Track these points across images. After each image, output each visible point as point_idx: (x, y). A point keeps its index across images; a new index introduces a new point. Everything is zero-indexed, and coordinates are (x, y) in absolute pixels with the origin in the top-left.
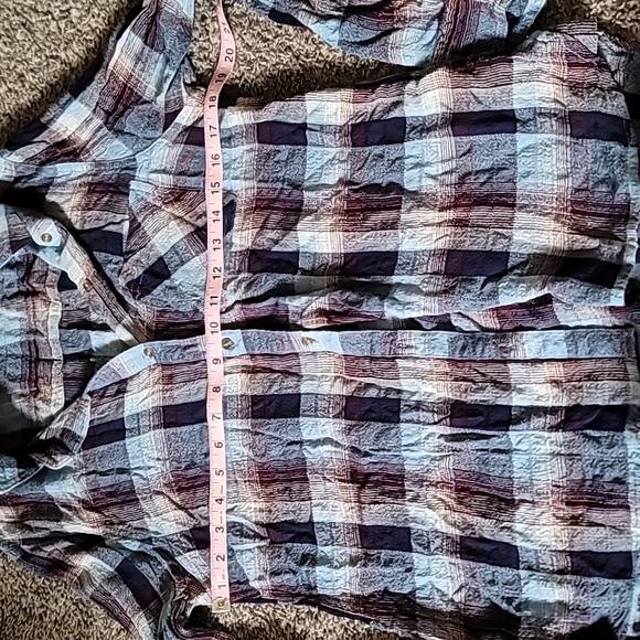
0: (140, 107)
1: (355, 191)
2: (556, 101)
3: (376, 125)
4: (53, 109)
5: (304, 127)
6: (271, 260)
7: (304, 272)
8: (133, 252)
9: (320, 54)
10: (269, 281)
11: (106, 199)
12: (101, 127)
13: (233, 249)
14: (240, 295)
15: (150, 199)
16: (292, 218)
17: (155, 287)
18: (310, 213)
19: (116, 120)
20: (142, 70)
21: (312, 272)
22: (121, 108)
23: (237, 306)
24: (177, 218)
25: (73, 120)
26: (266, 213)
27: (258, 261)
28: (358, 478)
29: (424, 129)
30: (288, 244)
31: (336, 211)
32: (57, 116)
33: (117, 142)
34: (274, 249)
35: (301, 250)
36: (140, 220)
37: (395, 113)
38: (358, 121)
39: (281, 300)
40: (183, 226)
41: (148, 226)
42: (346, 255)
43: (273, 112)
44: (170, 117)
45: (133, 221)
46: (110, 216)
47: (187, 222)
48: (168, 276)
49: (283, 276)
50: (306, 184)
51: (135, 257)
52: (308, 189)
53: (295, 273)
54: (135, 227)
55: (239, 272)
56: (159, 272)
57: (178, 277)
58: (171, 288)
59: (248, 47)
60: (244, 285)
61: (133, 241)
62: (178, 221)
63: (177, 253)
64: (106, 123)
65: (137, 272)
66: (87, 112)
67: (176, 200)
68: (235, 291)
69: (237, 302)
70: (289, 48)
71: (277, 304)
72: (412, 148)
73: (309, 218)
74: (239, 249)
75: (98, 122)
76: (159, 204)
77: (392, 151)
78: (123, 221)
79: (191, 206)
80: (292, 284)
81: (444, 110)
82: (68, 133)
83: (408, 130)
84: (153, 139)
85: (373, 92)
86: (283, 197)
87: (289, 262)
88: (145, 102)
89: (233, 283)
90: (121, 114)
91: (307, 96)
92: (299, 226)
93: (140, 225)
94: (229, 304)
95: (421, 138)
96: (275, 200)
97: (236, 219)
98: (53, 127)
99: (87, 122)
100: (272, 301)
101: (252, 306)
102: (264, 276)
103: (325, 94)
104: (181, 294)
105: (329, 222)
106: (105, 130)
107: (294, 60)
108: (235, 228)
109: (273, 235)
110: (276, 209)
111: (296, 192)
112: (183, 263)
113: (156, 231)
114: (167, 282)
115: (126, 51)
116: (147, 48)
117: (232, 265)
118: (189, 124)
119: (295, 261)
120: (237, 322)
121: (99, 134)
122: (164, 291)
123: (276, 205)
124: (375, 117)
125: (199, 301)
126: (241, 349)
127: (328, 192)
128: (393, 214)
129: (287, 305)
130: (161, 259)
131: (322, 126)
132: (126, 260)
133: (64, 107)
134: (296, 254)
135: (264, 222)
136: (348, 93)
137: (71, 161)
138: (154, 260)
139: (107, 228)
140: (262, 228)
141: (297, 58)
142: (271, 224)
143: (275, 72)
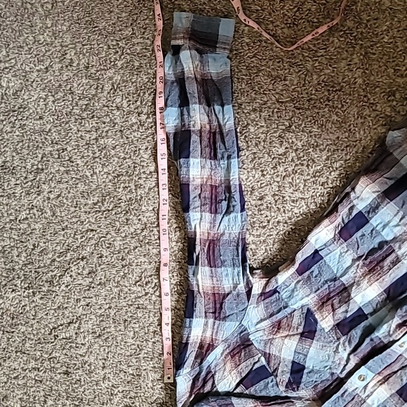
0: (227, 298)
1: (366, 259)
3: (350, 224)
4: (186, 333)
5: (316, 252)
6: (350, 321)
7: (371, 314)
8: (276, 369)
9: (296, 214)
10: (357, 332)
11: (243, 354)
12: (214, 323)
13: (326, 331)
14: (349, 349)
15: (265, 338)
16: (345, 294)
17: (302, 377)
18: (352, 285)
19: (220, 313)
20: (217, 281)
21: (375, 311)
22: (218, 306)
23: (351, 356)
24: (286, 336)
25: (198, 330)
26: (330, 302)
27: (344, 327)
29: (374, 209)
30: (353, 308)
31: (364, 275)
32: (189, 334)
33: (227, 323)
34: (348, 316)
35: (361, 306)
36: (268, 352)
37: (355, 212)
38: (340, 228)
39: (373, 336)
40: (293, 338)
41: (274, 351)
42: (385, 291)
44: (249, 293)
45: (264, 354)
46: (252, 361)
47: (294, 335)
48: (303, 368)
49: (363, 324)
50: (338, 275)
51: (279, 371)
52: (341, 276)
53: (367, 318)
54: (268, 357)
55: (338, 339)
56: (297, 370)
57: (309, 364)
58: (310, 372)
59: (259, 236)
60: (347, 343)
61: (272, 364)
62: (288, 338)
63: (299, 353)
64: (215, 319)
65: (286, 377)
66: (203, 320)
67: (279, 329)
68: (345, 350)
69: (349, 354)
70: (278, 222)
71: (372, 340)
72: (375, 221)
73: (354, 288)
74: (330, 328)
75: (211, 321)
76: (271, 337)
77: (366, 229)
78: (259, 358)
79: (288, 326)
80: (370, 324)
81: (377, 194)
82: (200, 338)
83: (366, 215)
84: (245, 309)
85: (337, 212)
86: (331, 290)
87: (359, 316)
88: (228, 294)
89: (340, 347)
90: (221, 308)
91: (309, 239)
92: (352, 295)
93: (269, 354)
94: (345, 358)
95: (376, 214)
96: (329, 293)
97: (316, 316)
98: (190, 342)
99: (206, 324)
100: (368, 340)
101: (359, 350)
102: (353, 332)
103: (316, 231)
104: (318, 372)
105: (366, 282)
106: (217, 322)
107: (286, 225)
108: (319, 320)
109: (343, 309)
110: (333, 297)
111: (337, 282)
112: (306, 356)
113: (280, 351)
114: (306, 371)
115: (203, 279)
116: (213, 269)
117: (332, 338)
118: (260, 292)
119: (361, 313)
120: (356, 364)
121: (216, 327)
122: (308, 376)
123: (332, 295)
124: (346, 221)
125: (330, 368)
126: (371, 375)
127: (353, 269)
128: (393, 255)
129: (377, 336)
130: (293, 362)
131: (325, 245)
132: (277, 376)
133: (190, 327)
134: (360, 309)
135: (332, 307)
136: (326, 222)
137: (212, 351)
138: (290, 365)
139: (254, 368)
140: (334, 310)
141: (286, 223)
142: (336, 306)
143: (281, 236)
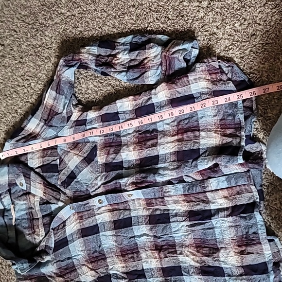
0: (57, 116)
1: (140, 134)
2: (208, 88)
3: (143, 108)
4: (26, 122)
5: (117, 113)
6: (113, 166)
7: (126, 168)
8: (62, 170)
9: (122, 85)
10: (113, 174)
11: (49, 152)
12: (43, 126)
13: (99, 164)
14: (103, 181)
15: (66, 149)
16: (119, 148)
17: (71, 183)
18: (125, 145)
19: (49, 122)
20: (57, 103)
21: (129, 168)
22: (50, 118)
23: (102, 186)
24: (76, 154)
25: (33, 125)
26: (109, 148)
27: (109, 167)
28: (158, 248)
29: (161, 107)
30: (118, 159)
31: (134, 143)
32: (27, 124)
33: (50, 130)
34: (113, 162)
35: (124, 160)
36: (63, 157)
37: (150, 102)
38: (137, 107)
39: (117, 181)
40: (79, 157)
41: (66, 159)
42: (140, 159)
43: (105, 110)
44: (69, 118)
45: (60, 158)
46: (52, 158)
47: (80, 156)
48: (75, 178)
49: (118, 171)
50: (122, 135)
51: (63, 172)
52: (123, 136)
53: (122, 170)
54: (61, 161)
55: (102, 172)
56: (72, 176)
57: (79, 177)
58: (77, 182)
59: (95, 86)
60: (104, 177)
61: (61, 166)
62: (77, 156)
63: (78, 168)
64: (45, 124)
65: (64, 178)
66: (38, 121)
67: (75, 148)
68: (101, 180)
69: (102, 184)
70: (110, 84)
71: (116, 183)
73: (125, 147)
74: (101, 163)
75: (42, 124)
76: (69, 150)
78: (57, 159)
79: (81, 149)
80: (122, 174)
81: (167, 98)
82: (32, 130)
83: (155, 108)
84: (63, 127)
85: (140, 96)
86: (114, 141)
87: (120, 166)
88: (59, 114)
89: (100, 177)
90: (51, 120)
91: (117, 102)
92: (121, 151)
93: (63, 159)
94: (99, 185)
95: (161, 110)
96: (112, 143)
97: (98, 152)
98: (26, 129)
99: (38, 125)
100: (114, 182)
101: (107, 185)
102: (111, 173)
103: (123, 100)
104: (81, 184)
105: (132, 147)
106: (45, 127)
107: (112, 88)
108: (98, 155)
109: (112, 156)
110: (112, 146)
111: (118, 138)
112: (81, 172)
113: (69, 161)
114: (75, 180)
115: (50, 97)
116: (58, 95)
117: (99, 170)
118: (76, 119)
119: (122, 165)
120: (103, 192)
121: (43, 128)
122: (75, 183)
123: (112, 145)
124: (143, 105)
125: (88, 186)
126: (106, 203)
127: (130, 136)
128: (155, 141)
129: (120, 183)
130: (72, 171)
131: (124, 112)
132: (59, 174)
133: (29, 121)
134: (122, 162)
135: (109, 152)
136: (131, 98)
137: (34, 140)
138: (70, 172)
139: (52, 163)
140: (108, 154)
141: (113, 87)
142: (111, 152)
143: (106, 94)
